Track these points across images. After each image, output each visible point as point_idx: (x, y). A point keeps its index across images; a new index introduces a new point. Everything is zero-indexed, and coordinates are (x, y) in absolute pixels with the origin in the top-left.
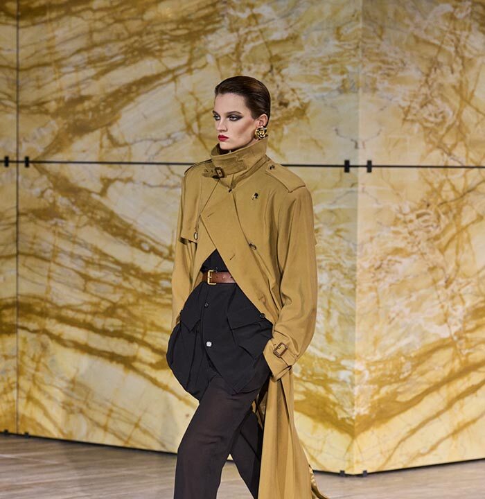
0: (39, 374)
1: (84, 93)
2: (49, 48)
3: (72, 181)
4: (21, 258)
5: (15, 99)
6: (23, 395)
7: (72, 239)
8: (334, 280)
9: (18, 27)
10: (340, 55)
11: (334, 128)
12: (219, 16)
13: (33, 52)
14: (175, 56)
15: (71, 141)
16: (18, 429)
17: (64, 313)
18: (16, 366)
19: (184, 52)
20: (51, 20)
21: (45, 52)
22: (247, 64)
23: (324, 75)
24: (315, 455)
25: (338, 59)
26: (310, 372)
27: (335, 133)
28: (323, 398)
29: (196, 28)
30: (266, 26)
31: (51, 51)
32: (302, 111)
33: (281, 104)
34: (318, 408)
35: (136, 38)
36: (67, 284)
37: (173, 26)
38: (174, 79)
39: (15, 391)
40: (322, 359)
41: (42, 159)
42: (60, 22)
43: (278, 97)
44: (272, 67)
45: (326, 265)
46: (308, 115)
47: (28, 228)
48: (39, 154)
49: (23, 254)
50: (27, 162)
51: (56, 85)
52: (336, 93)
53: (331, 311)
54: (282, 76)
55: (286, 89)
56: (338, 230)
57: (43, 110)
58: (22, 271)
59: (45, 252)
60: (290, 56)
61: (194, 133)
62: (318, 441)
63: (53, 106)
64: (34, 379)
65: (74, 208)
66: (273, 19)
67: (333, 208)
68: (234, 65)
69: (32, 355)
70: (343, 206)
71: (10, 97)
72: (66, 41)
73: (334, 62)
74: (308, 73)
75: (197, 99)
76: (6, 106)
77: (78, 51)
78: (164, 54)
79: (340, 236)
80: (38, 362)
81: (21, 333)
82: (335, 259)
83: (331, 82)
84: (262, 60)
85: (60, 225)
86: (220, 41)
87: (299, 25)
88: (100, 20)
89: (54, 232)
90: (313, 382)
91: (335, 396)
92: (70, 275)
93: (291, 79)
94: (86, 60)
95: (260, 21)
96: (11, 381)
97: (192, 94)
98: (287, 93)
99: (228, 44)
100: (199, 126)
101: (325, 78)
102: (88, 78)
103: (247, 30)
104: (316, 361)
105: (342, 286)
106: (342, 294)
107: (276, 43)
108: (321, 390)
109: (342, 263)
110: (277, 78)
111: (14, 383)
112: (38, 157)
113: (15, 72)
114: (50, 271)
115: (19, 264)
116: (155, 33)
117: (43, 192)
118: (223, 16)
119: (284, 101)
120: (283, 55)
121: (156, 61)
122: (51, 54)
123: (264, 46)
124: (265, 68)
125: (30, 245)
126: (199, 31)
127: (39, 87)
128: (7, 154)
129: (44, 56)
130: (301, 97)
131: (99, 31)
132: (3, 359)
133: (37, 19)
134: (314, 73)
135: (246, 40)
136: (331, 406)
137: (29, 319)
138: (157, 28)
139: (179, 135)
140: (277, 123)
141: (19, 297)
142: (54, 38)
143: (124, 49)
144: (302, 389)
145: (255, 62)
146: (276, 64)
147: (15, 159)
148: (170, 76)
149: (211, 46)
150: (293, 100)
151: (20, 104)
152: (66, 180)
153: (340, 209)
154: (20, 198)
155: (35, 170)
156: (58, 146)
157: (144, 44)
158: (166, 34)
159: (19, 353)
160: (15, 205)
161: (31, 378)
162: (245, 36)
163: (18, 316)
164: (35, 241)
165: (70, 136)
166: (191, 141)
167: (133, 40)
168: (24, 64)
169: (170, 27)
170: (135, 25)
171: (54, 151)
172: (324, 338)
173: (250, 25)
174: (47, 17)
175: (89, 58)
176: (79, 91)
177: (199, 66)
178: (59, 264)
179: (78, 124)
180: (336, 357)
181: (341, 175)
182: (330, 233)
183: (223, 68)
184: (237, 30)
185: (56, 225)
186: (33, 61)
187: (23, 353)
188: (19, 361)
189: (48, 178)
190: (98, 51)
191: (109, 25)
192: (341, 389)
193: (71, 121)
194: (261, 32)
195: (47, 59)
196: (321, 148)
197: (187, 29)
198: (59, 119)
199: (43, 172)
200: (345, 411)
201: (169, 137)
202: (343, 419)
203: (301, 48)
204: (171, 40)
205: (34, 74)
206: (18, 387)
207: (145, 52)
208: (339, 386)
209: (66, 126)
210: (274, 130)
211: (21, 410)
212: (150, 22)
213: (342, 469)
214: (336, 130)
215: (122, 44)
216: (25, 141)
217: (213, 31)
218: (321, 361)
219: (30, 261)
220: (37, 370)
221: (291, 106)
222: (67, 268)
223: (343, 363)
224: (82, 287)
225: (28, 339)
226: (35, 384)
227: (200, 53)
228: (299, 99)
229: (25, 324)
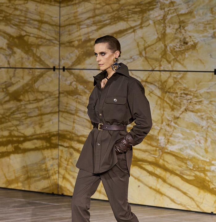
0: (69, 167)
1: (91, 37)
2: (74, 17)
3: (85, 78)
4: (61, 113)
5: (59, 40)
6: (61, 176)
7: (85, 105)
8: (209, 124)
9: (60, 7)
10: (213, 20)
11: (209, 54)
12: (156, 2)
13: (67, 18)
14: (135, 21)
15: (85, 60)
16: (58, 192)
17: (81, 138)
18: (58, 163)
19: (139, 19)
20: (75, 4)
21: (73, 18)
22: (169, 25)
23: (205, 30)
24: (199, 205)
25: (212, 22)
26: (197, 167)
27: (210, 56)
28: (203, 178)
29: (144, 8)
30: (178, 7)
31: (76, 18)
32: (194, 46)
33: (184, 43)
34: (200, 183)
35: (116, 12)
36: (82, 126)
37: (134, 7)
38: (134, 31)
39: (57, 175)
40: (203, 161)
41: (71, 68)
42: (80, 5)
43: (183, 40)
44: (180, 26)
45: (205, 117)
46: (197, 48)
47: (64, 99)
48: (70, 65)
49: (62, 111)
50: (64, 69)
51: (78, 33)
52: (210, 38)
53: (207, 138)
54: (185, 31)
55: (187, 36)
56: (211, 101)
57: (72, 45)
58: (61, 119)
59: (72, 111)
60: (189, 21)
61: (143, 56)
62: (201, 198)
63: (76, 43)
64: (66, 169)
65: (86, 90)
66: (181, 4)
67: (208, 91)
68: (162, 25)
69: (65, 158)
70: (213, 90)
71: (56, 39)
72: (83, 13)
73: (210, 24)
74: (197, 29)
75: (145, 41)
76: (54, 43)
77: (89, 18)
78: (129, 19)
79: (212, 104)
80: (68, 161)
81: (60, 148)
82: (210, 115)
83: (208, 33)
84: (176, 23)
85: (79, 98)
86: (156, 14)
87: (193, 7)
88: (99, 4)
89: (76, 101)
90: (199, 171)
91: (209, 177)
92: (84, 121)
93: (189, 32)
94: (92, 22)
95: (175, 4)
96: (55, 170)
97: (142, 38)
98: (188, 38)
99: (159, 15)
100: (146, 53)
101: (205, 31)
102: (93, 31)
103: (168, 9)
104: (200, 162)
105: (213, 127)
106: (213, 130)
107: (182, 15)
108: (202, 175)
109: (213, 117)
110: (183, 31)
111: (56, 171)
112: (69, 67)
113: (58, 28)
114: (74, 119)
115: (60, 116)
116: (125, 10)
117: (71, 83)
118: (157, 2)
119: (186, 42)
120: (186, 20)
121: (125, 23)
122: (76, 19)
123: (177, 16)
124: (177, 26)
125: (65, 108)
126: (146, 9)
127: (70, 35)
128: (54, 66)
129: (72, 20)
130: (194, 40)
131: (99, 9)
132: (52, 160)
133: (69, 3)
134: (200, 29)
135: (168, 14)
136: (207, 182)
137: (64, 142)
138: (126, 8)
139: (136, 57)
140: (183, 52)
141: (60, 131)
142: (77, 12)
143: (110, 17)
144: (194, 174)
145: (172, 24)
146: (182, 25)
147: (58, 68)
148: (132, 30)
149: (152, 16)
150: (190, 41)
151: (61, 42)
152: (82, 77)
153: (212, 92)
154: (60, 86)
155: (68, 73)
156: (79, 62)
157: (120, 15)
158: (130, 10)
159: (59, 157)
160: (58, 88)
161: (65, 169)
162: (167, 12)
163: (59, 140)
164: (67, 105)
165: (84, 57)
166: (142, 60)
167: (114, 13)
168: (63, 24)
169: (132, 7)
170: (116, 6)
171: (77, 64)
172: (204, 151)
173: (170, 6)
174: (74, 2)
175: (94, 21)
176: (89, 36)
177: (146, 25)
178: (79, 116)
179: (88, 52)
180: (210, 160)
181: (212, 76)
182: (207, 102)
183: (157, 26)
184: (164, 9)
185: (77, 98)
186: (67, 23)
187: (61, 157)
188: (59, 160)
189: (74, 77)
190: (97, 18)
191: (103, 6)
192: (212, 174)
193: (85, 51)
194: (175, 10)
195: (74, 22)
196: (203, 63)
197: (140, 8)
198: (79, 49)
199: (71, 74)
200: (213, 185)
201: (131, 58)
202: (213, 188)
203: (194, 17)
204: (132, 13)
205: (67, 28)
206: (59, 173)
207: (120, 19)
208: (211, 173)
209: (83, 53)
210: (181, 55)
211: (60, 183)
212: (123, 5)
213: (212, 211)
214: (211, 55)
215: (109, 15)
216: (63, 59)
217: (153, 9)
218: (203, 162)
219: (65, 115)
220: (68, 165)
221: (189, 44)
222: (82, 118)
223: (213, 162)
224: (89, 127)
225: (64, 151)
226: (66, 171)
227: (146, 19)
228: (193, 41)
229: (62, 144)
